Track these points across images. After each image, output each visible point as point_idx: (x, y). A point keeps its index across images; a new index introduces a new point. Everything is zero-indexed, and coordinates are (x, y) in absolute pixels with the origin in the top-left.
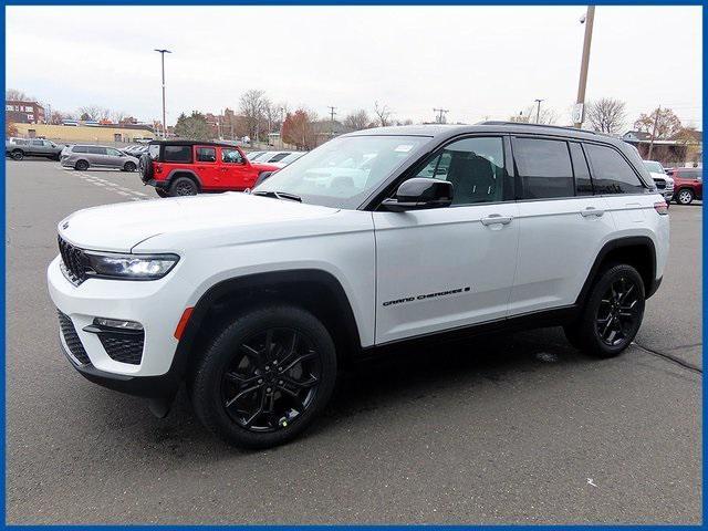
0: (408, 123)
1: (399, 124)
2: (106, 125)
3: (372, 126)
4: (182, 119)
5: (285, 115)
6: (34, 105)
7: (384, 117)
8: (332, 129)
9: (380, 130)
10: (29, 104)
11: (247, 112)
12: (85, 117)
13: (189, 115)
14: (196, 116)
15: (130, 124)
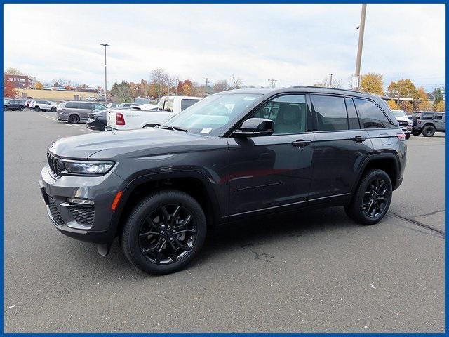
0: (252, 87)
1: (247, 88)
2: (69, 89)
3: (231, 89)
4: (116, 86)
5: (178, 83)
6: (26, 78)
7: (238, 84)
8: (207, 91)
9: (236, 91)
10: (23, 77)
11: (155, 81)
12: (56, 85)
13: (119, 83)
14: (124, 84)
15: (84, 89)
